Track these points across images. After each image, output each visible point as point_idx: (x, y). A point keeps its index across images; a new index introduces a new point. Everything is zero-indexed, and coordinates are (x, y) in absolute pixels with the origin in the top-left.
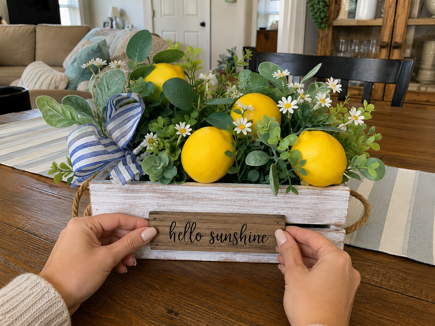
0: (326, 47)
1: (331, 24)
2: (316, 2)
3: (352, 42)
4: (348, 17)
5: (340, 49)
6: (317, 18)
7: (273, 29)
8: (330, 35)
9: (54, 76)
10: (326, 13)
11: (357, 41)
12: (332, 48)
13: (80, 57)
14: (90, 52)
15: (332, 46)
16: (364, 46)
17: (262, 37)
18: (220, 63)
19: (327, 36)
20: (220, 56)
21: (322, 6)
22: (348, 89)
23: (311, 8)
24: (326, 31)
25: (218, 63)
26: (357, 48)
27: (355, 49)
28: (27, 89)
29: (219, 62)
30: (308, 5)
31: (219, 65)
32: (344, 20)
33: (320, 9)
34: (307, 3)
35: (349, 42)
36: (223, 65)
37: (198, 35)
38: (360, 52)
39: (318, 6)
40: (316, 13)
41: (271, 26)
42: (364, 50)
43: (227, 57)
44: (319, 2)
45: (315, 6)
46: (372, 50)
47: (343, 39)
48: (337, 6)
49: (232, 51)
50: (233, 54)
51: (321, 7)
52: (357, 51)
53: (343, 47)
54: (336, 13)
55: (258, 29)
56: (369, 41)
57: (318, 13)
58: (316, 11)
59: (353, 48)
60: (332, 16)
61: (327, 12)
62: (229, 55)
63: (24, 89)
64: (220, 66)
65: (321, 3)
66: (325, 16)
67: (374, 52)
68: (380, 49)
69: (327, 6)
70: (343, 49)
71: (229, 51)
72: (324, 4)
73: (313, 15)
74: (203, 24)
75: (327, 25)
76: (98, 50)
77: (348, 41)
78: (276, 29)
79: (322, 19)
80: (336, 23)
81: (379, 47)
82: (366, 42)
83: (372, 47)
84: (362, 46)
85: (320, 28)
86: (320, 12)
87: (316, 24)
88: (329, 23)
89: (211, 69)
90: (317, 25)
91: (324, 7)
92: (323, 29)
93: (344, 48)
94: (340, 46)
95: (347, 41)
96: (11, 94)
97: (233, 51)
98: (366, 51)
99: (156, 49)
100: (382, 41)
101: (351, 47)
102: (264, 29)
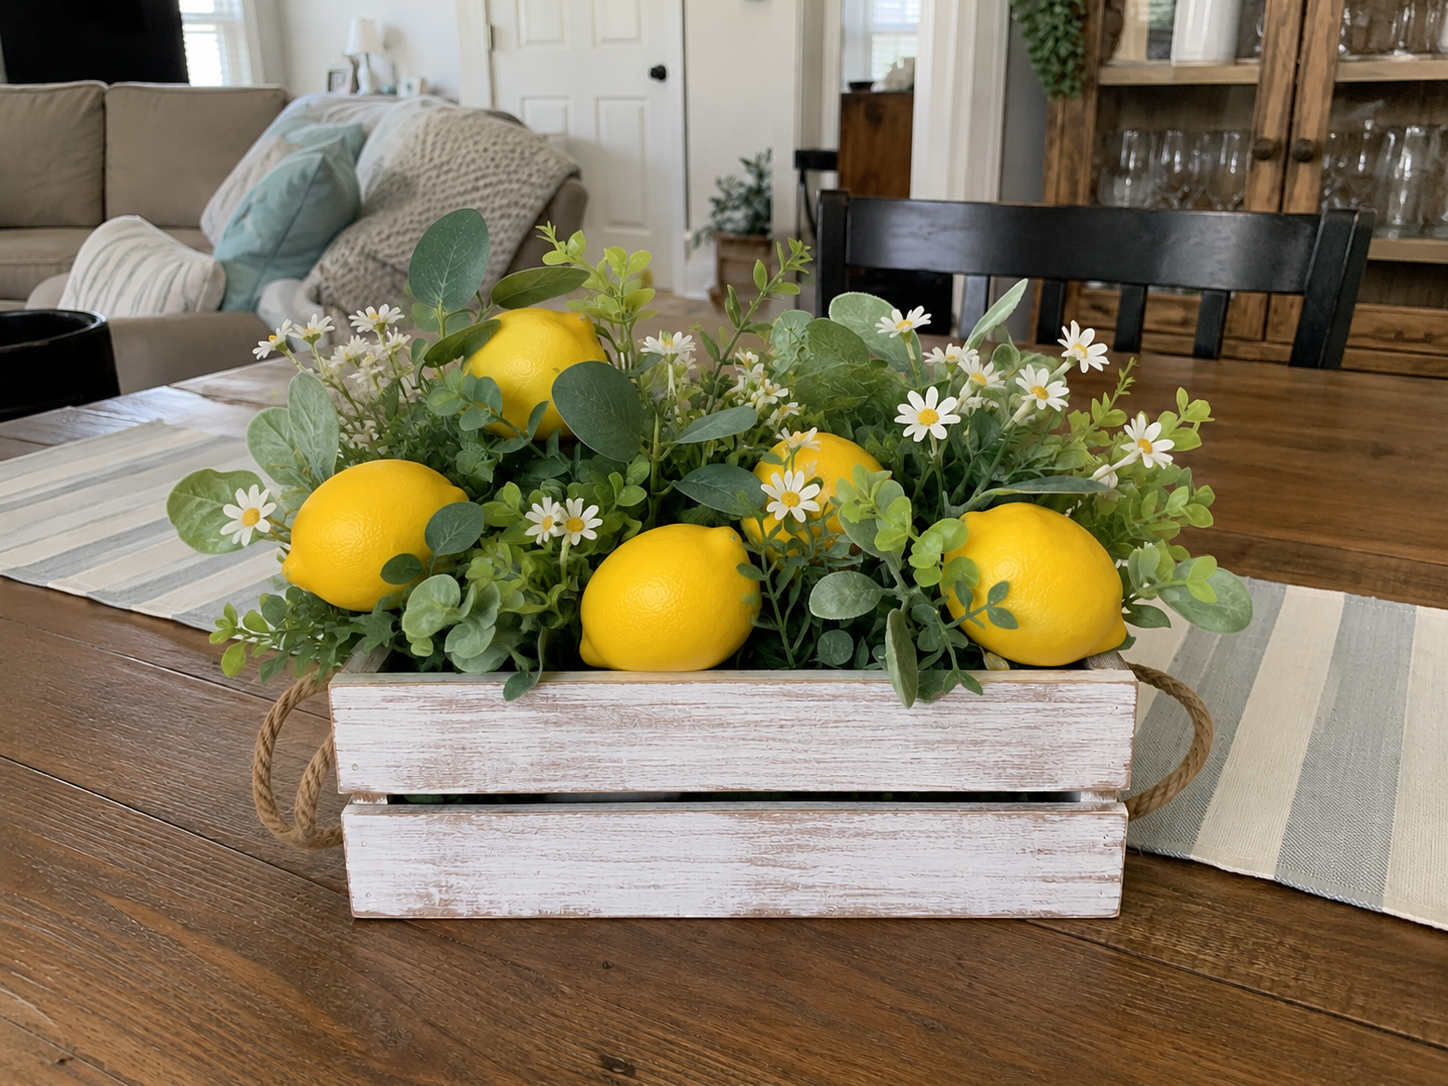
0: (1076, 157)
1: (1092, 79)
2: (1043, 5)
3: (1161, 137)
4: (1149, 58)
5: (1123, 163)
6: (1048, 61)
7: (895, 87)
8: (1090, 116)
9: (181, 266)
10: (1075, 44)
11: (1179, 134)
12: (1097, 161)
13: (263, 200)
14: (296, 181)
15: (1095, 153)
16: (1203, 150)
17: (859, 115)
18: (720, 206)
19: (1078, 122)
20: (719, 182)
21: (1062, 18)
22: (1149, 305)
23: (1026, 26)
24: (1077, 103)
25: (711, 207)
26: (1177, 158)
27: (1171, 163)
28: (102, 318)
29: (717, 202)
30: (1015, 16)
31: (714, 214)
32: (1134, 65)
33: (1055, 28)
34: (1011, 9)
35: (1153, 139)
36: (728, 214)
37: (642, 110)
38: (1191, 174)
39: (1048, 19)
40: (1043, 41)
41: (889, 80)
42: (1202, 163)
43: (741, 185)
44: (1052, 5)
45: (1039, 17)
46: (1227, 165)
47: (1133, 130)
48: (1110, 15)
49: (757, 165)
50: (761, 176)
51: (1059, 22)
52: (1177, 168)
53: (1133, 156)
54: (1108, 38)
55: (847, 90)
56: (1217, 136)
57: (1050, 43)
58: (1041, 34)
59: (1166, 158)
60: (1097, 53)
61: (1077, 38)
62: (750, 180)
63: (93, 319)
64: (719, 217)
65: (1058, 9)
66: (1073, 54)
67: (1233, 170)
68: (1252, 165)
69: (1079, 18)
70: (1132, 165)
71: (747, 163)
72: (1067, 11)
73: (1033, 50)
74: (659, 73)
75: (1078, 85)
76: (320, 175)
77: (1148, 134)
78: (905, 86)
79: (1063, 62)
80: (1108, 77)
81: (1249, 155)
82: (1206, 138)
83: (1229, 157)
84: (1196, 153)
85: (1055, 94)
86: (1057, 40)
87: (1042, 79)
88: (1084, 76)
89: (688, 226)
90: (1047, 84)
91: (1068, 21)
92: (1065, 96)
93: (1136, 161)
94: (1124, 154)
95: (1145, 135)
96: (53, 339)
97: (763, 163)
98: (1208, 167)
99: (512, 168)
100: (1259, 136)
101: (1158, 155)
102: (867, 85)
